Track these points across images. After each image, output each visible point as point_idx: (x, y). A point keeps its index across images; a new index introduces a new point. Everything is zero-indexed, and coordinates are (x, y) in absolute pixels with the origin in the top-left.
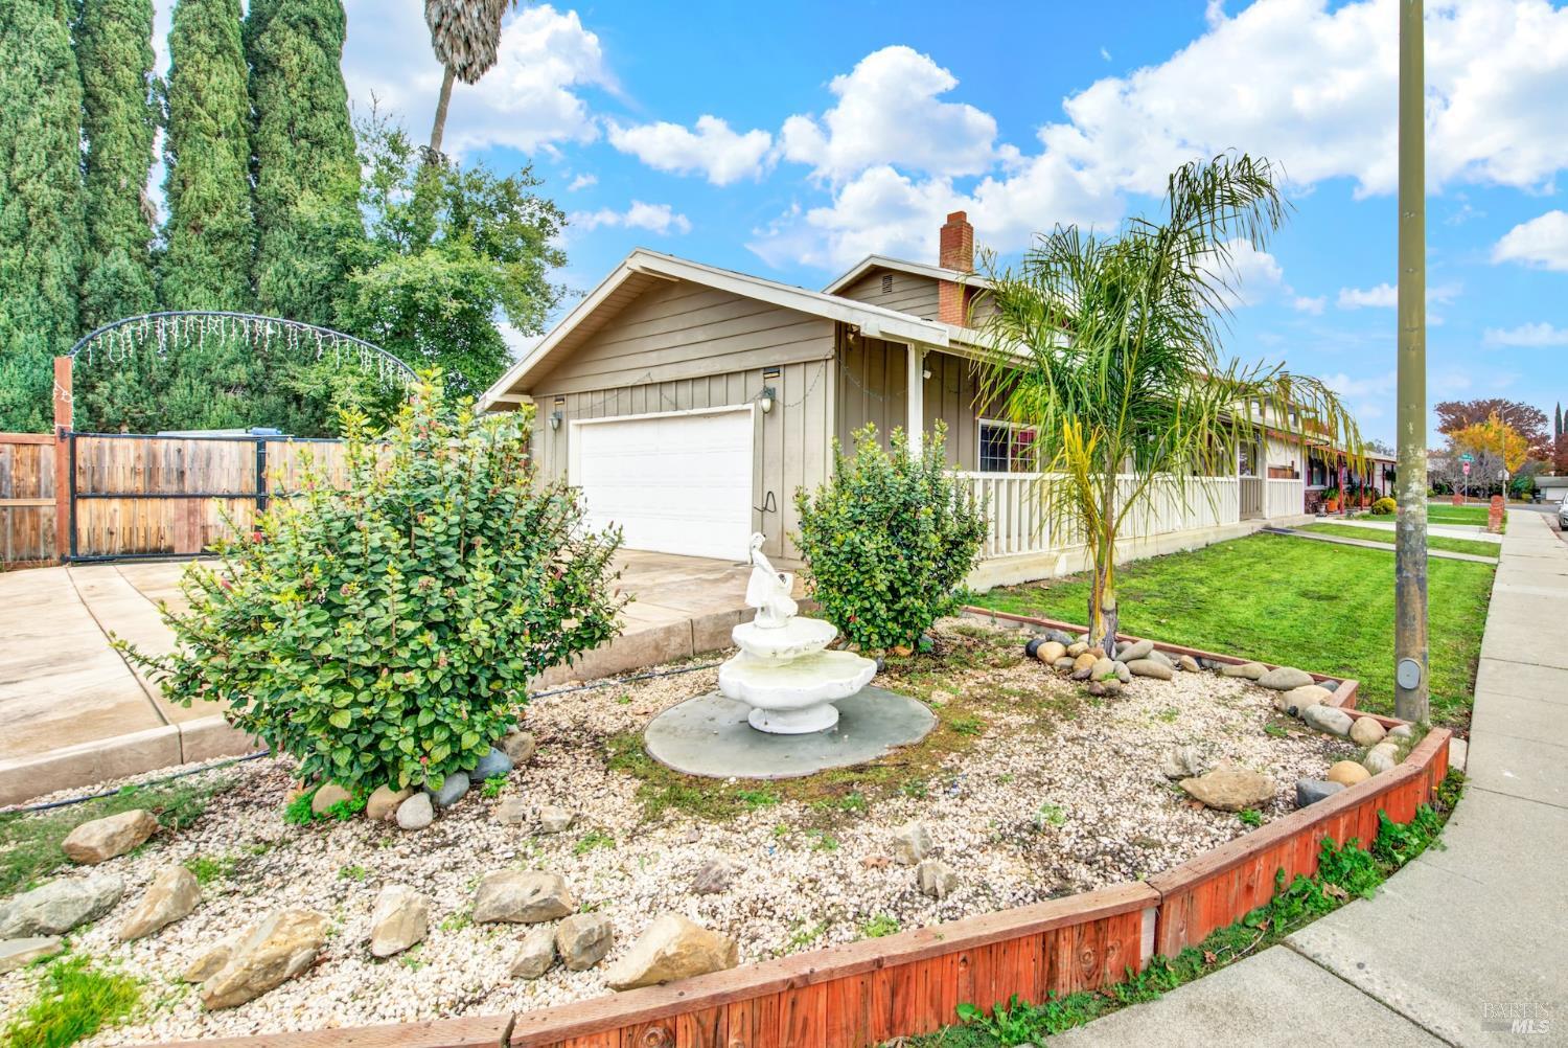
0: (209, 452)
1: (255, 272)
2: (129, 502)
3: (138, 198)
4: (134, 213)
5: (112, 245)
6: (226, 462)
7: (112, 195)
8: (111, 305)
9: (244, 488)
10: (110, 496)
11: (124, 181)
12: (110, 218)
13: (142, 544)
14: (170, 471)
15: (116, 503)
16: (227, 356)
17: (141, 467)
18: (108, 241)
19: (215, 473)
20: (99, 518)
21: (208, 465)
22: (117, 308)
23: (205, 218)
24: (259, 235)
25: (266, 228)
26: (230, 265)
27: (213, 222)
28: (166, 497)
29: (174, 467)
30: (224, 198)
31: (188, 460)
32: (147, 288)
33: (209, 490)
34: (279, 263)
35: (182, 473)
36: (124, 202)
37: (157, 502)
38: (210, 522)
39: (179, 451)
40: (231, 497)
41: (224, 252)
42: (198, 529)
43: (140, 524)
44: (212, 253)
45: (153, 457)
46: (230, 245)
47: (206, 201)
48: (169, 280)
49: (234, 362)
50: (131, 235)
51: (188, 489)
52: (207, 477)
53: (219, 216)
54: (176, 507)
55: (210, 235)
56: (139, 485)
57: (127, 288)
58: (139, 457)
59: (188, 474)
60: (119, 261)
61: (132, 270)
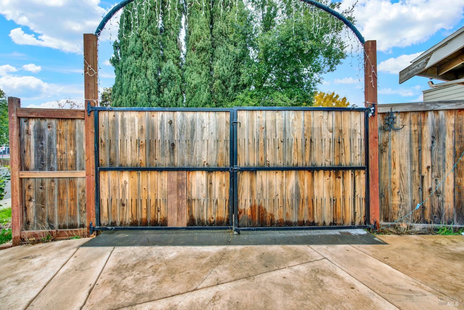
0: (193, 123)
1: (212, 66)
2: (135, 174)
3: (176, 40)
4: (175, 46)
5: (168, 58)
6: (206, 134)
7: (169, 39)
8: (167, 83)
9: (219, 160)
10: (122, 169)
11: (172, 32)
12: (168, 48)
13: (144, 216)
14: (164, 143)
15: (126, 176)
16: (203, 101)
17: (143, 140)
18: (167, 57)
19: (198, 146)
20: (114, 189)
21: (192, 137)
22: (169, 84)
23: (196, 43)
24: (213, 51)
25: (215, 48)
26: (204, 63)
27: (199, 45)
28: (160, 170)
29: (167, 139)
30: (202, 34)
31: (177, 131)
32: (179, 76)
33: (193, 164)
34: (220, 61)
35: (173, 145)
36: (172, 41)
37: (154, 174)
38: (194, 195)
39: (171, 122)
40: (210, 170)
41: (202, 58)
42: (185, 201)
43: (143, 195)
44: (199, 58)
45: (151, 129)
46: (204, 54)
47: (197, 36)
48: (185, 73)
49: (206, 103)
50: (174, 55)
51: (178, 163)
52: (191, 150)
53: (201, 41)
54: (169, 180)
55: (198, 50)
56: (140, 158)
57: (172, 74)
58: (142, 130)
59: (177, 145)
60: (170, 64)
61: (174, 68)
